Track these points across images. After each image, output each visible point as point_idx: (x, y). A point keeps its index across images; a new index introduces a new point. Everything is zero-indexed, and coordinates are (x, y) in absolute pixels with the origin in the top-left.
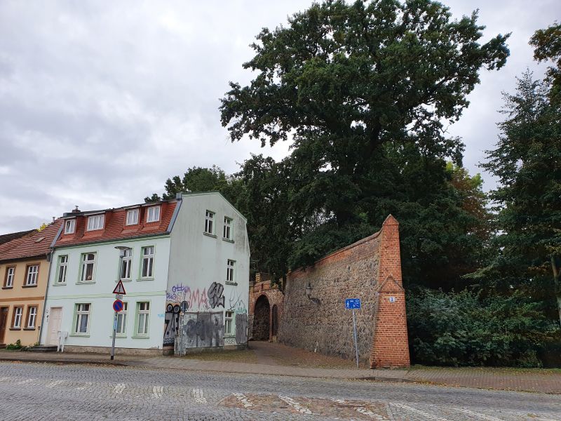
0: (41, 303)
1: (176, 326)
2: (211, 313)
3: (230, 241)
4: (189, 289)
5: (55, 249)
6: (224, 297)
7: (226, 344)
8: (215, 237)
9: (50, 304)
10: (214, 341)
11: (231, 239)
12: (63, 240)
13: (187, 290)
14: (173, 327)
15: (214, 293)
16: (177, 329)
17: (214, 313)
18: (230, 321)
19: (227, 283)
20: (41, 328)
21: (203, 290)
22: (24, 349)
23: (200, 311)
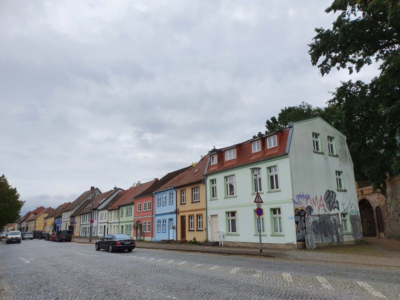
0: (204, 212)
1: (304, 226)
2: (330, 215)
3: (334, 156)
4: (309, 196)
5: (207, 175)
6: (337, 202)
7: (345, 240)
8: (322, 153)
9: (210, 213)
10: (335, 237)
11: (335, 154)
12: (211, 169)
13: (308, 197)
14: (301, 226)
15: (329, 199)
16: (305, 228)
17: (332, 215)
18: (345, 221)
19: (338, 191)
20: (206, 229)
21: (320, 197)
22: (199, 244)
23: (321, 213)
